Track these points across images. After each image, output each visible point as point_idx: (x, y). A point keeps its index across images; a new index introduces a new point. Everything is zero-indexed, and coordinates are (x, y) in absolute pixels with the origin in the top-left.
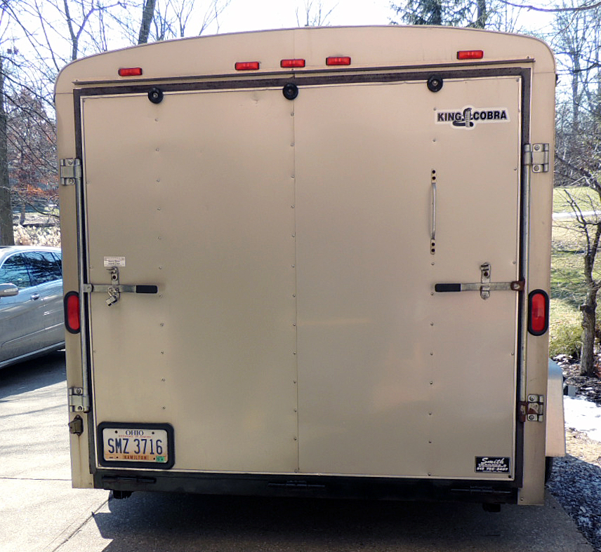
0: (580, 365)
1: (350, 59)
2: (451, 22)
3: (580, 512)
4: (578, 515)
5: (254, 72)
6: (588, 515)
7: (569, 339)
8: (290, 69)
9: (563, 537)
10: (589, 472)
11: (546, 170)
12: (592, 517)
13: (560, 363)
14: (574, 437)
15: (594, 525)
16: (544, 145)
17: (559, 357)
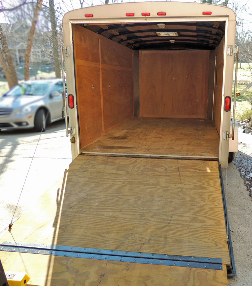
0: (250, 123)
1: (166, 13)
2: (215, 2)
3: (242, 170)
4: (241, 171)
5: (132, 17)
6: (244, 171)
7: (248, 114)
8: (145, 16)
9: (235, 178)
10: (248, 158)
11: (232, 55)
12: (245, 172)
13: (245, 122)
14: (245, 146)
15: (245, 174)
16: (231, 46)
17: (245, 120)
